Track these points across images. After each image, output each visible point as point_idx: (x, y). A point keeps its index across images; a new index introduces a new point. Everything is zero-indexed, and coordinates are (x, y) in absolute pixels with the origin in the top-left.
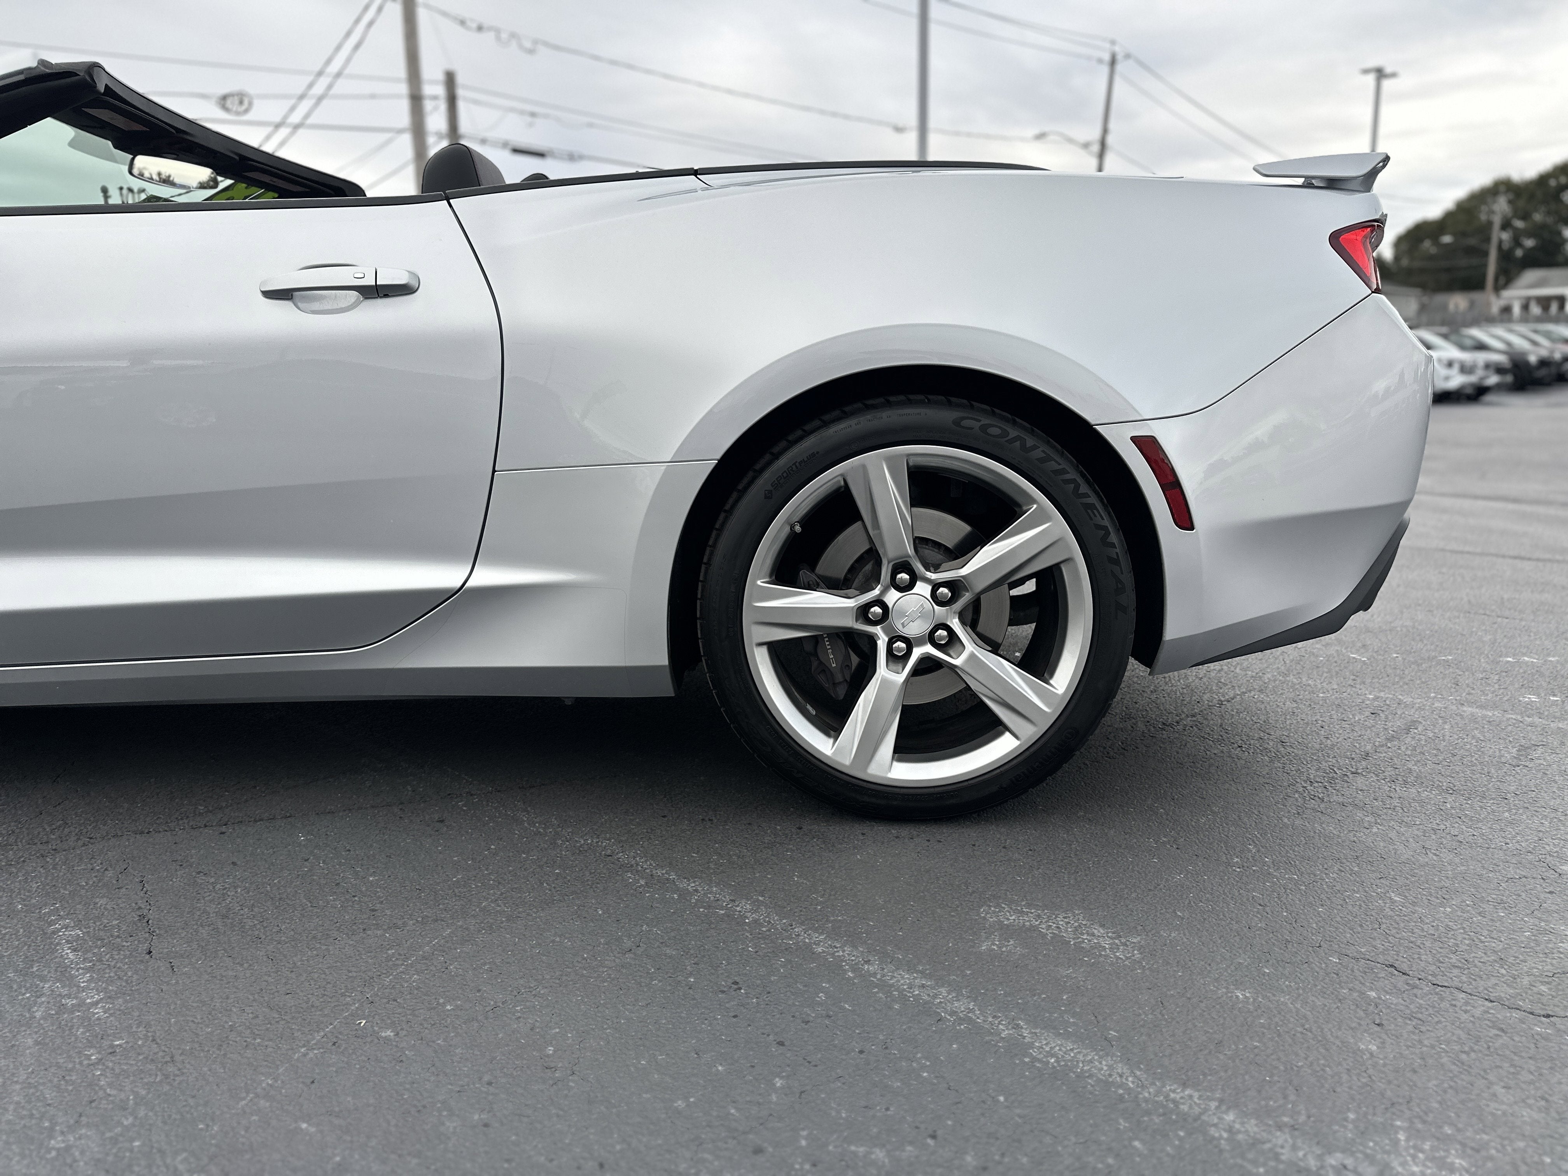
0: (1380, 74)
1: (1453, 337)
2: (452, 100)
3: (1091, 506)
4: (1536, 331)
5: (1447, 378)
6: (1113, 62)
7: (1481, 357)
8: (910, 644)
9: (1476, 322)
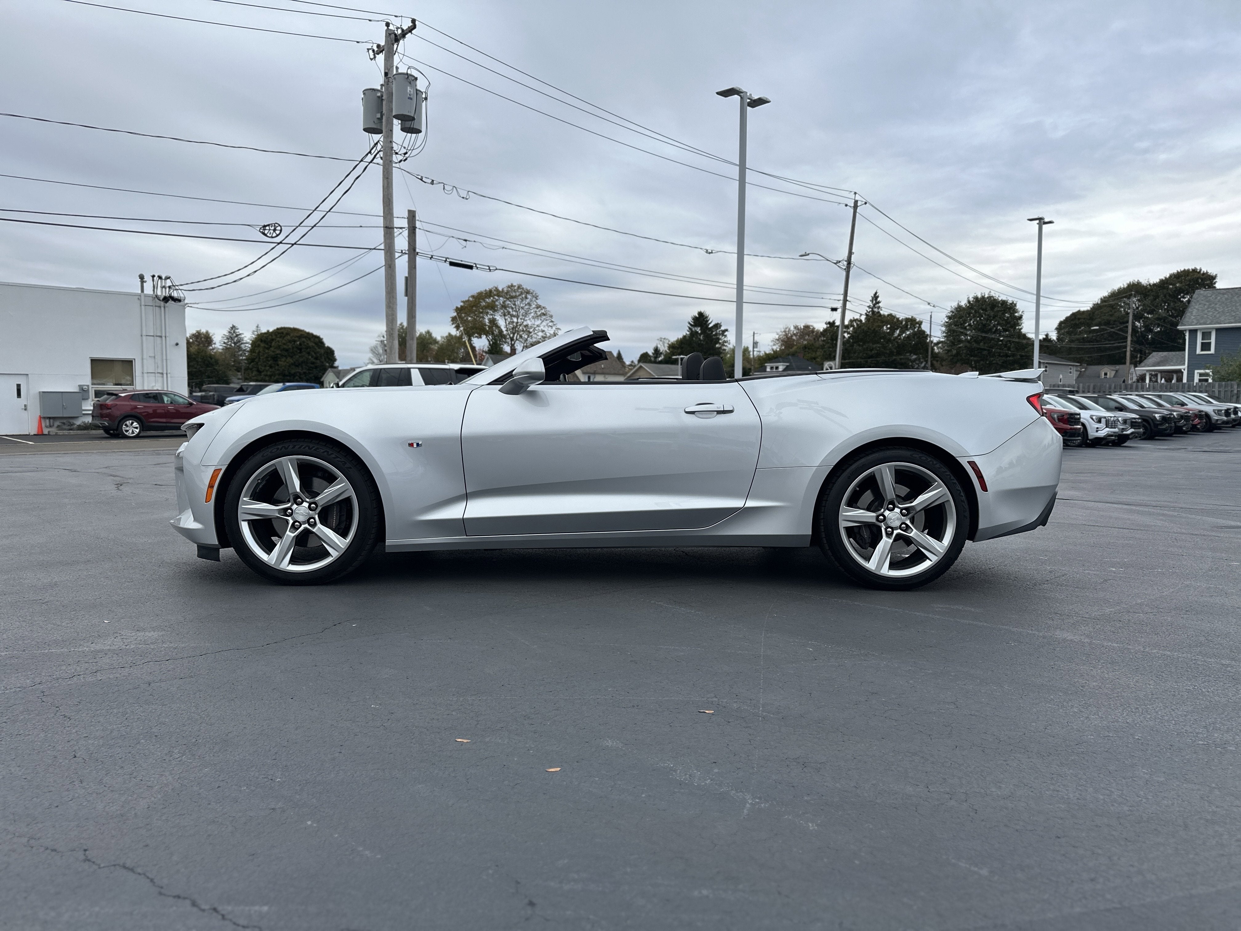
0: (1041, 221)
1: (1101, 400)
2: (412, 230)
3: (955, 483)
4: (1160, 397)
5: (1097, 430)
6: (856, 207)
7: (1121, 415)
8: (893, 529)
9: (1116, 390)
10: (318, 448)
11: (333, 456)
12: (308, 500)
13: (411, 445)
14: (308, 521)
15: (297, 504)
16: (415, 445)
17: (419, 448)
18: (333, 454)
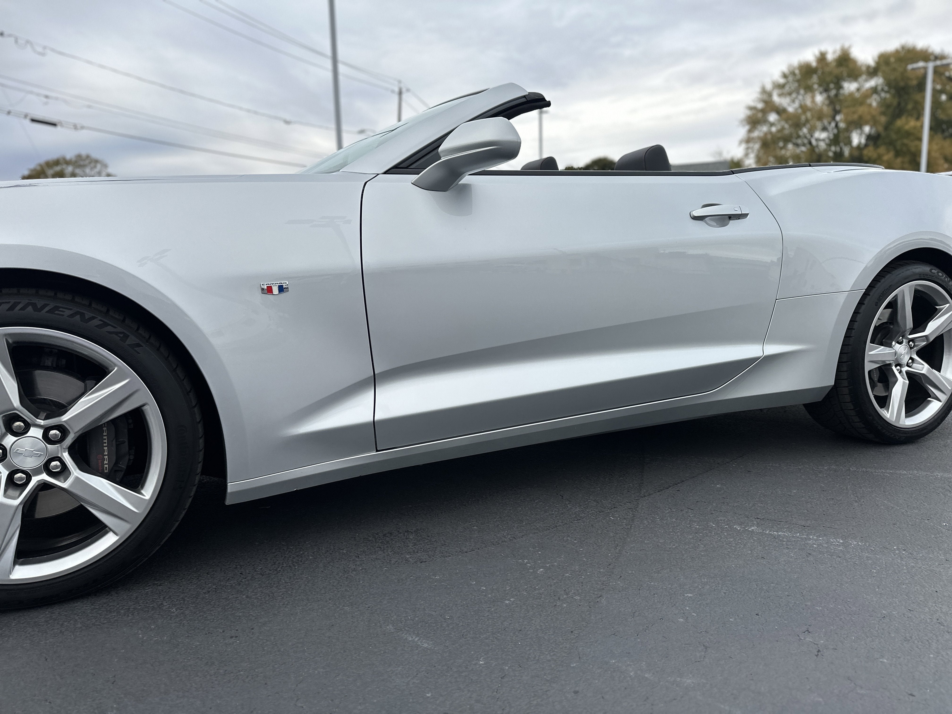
6: (400, 93)
10: (56, 308)
11: (96, 322)
12: (42, 422)
13: (269, 290)
14: (46, 468)
15: (15, 434)
16: (275, 290)
17: (283, 295)
18: (93, 318)
